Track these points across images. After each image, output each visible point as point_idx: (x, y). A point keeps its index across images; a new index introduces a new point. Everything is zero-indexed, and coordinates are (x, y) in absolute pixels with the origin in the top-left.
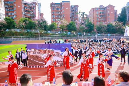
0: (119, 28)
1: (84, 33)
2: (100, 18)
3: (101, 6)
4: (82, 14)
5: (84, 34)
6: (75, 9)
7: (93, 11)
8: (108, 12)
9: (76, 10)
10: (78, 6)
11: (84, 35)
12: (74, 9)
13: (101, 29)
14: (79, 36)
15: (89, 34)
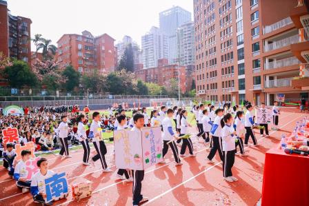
0: (128, 83)
1: (58, 92)
2: (86, 60)
3: (86, 32)
4: (42, 44)
5: (56, 94)
6: (20, 27)
7: (70, 40)
8: (103, 49)
9: (23, 30)
10: (29, 21)
11: (58, 96)
12: (17, 26)
13: (95, 83)
14: (47, 99)
15: (69, 95)
